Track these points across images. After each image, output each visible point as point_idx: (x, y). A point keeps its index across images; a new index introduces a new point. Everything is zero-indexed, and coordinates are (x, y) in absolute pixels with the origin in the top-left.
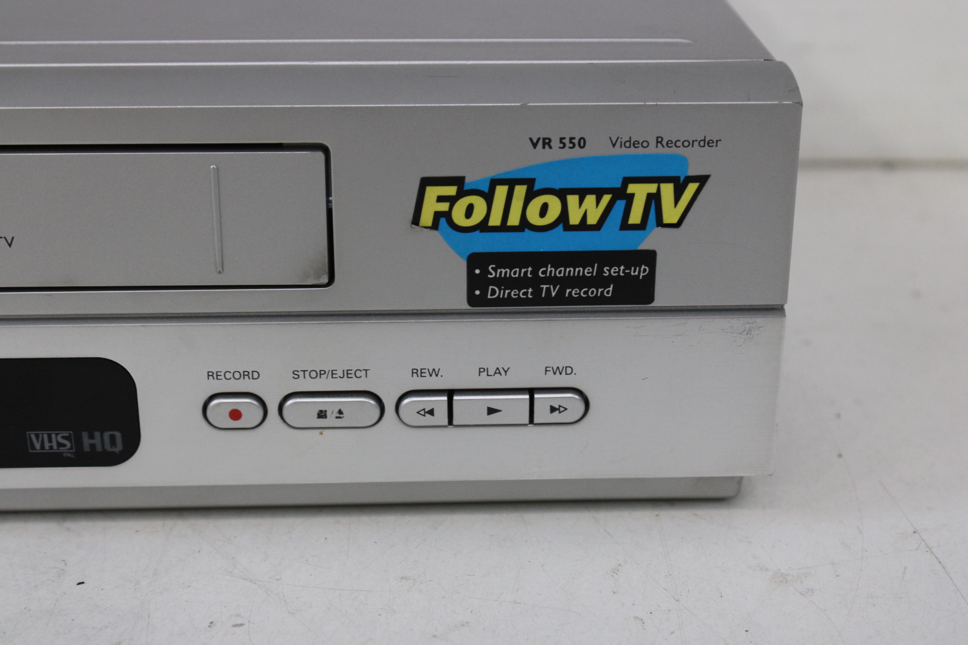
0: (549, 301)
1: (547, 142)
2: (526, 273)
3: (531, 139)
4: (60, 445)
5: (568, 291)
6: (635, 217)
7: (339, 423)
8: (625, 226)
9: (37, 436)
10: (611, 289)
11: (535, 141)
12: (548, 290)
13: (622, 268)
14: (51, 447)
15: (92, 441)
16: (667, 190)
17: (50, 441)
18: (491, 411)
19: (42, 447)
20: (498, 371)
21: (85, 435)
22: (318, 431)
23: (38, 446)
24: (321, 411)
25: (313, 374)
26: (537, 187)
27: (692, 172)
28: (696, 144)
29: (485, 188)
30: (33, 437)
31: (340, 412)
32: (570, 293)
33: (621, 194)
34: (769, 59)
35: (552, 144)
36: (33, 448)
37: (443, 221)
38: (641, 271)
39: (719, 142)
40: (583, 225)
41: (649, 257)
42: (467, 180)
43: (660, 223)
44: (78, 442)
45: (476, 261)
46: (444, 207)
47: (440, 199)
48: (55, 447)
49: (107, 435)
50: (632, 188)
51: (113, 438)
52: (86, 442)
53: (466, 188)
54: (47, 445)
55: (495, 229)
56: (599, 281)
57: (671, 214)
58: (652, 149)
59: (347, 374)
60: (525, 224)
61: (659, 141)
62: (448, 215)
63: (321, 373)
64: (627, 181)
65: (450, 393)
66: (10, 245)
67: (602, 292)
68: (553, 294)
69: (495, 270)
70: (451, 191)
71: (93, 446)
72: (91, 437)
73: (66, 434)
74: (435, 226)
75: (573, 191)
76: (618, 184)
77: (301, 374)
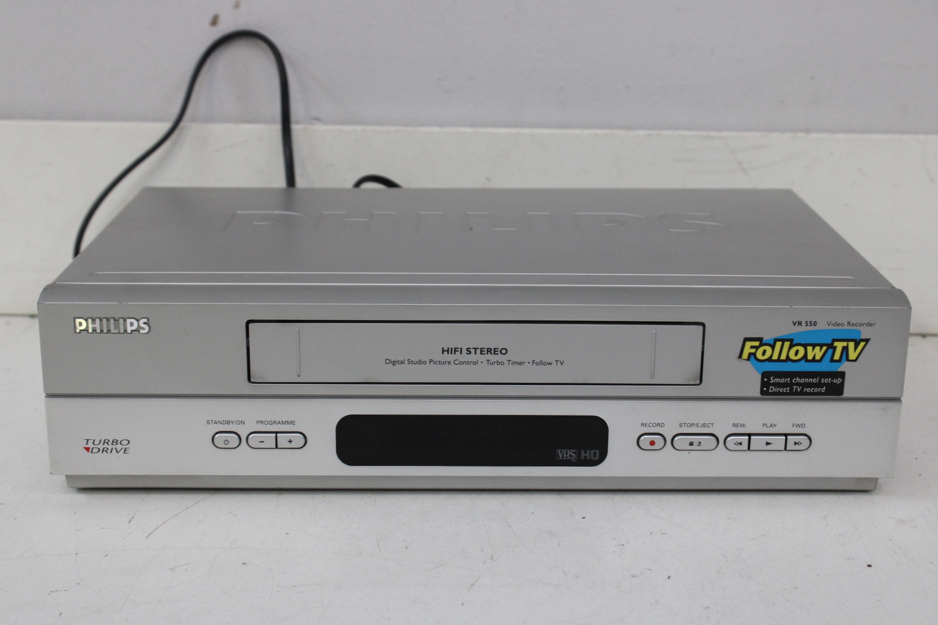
0: (797, 393)
1: (800, 323)
2: (787, 381)
3: (793, 322)
4: (571, 456)
5: (805, 389)
6: (837, 357)
7: (699, 448)
8: (832, 360)
9: (561, 452)
10: (824, 389)
11: (795, 322)
12: (796, 388)
13: (830, 379)
14: (567, 457)
15: (585, 455)
16: (851, 345)
17: (567, 454)
18: (768, 444)
19: (563, 457)
20: (771, 426)
21: (583, 451)
22: (688, 452)
23: (561, 456)
24: (691, 442)
25: (689, 425)
26: (795, 342)
27: (863, 337)
28: (865, 325)
29: (772, 343)
30: (559, 452)
31: (700, 443)
32: (806, 390)
33: (831, 346)
34: (893, 288)
35: (802, 324)
36: (559, 457)
37: (752, 357)
38: (838, 381)
39: (875, 325)
40: (814, 360)
41: (842, 375)
42: (764, 339)
43: (848, 360)
44: (579, 455)
45: (765, 375)
46: (753, 351)
47: (752, 347)
48: (568, 457)
49: (593, 452)
50: (836, 344)
51: (595, 453)
52: (583, 454)
53: (763, 342)
54: (565, 456)
55: (775, 361)
56: (819, 385)
57: (852, 355)
58: (846, 327)
59: (704, 425)
60: (788, 359)
61: (849, 323)
62: (754, 354)
63: (692, 425)
64: (834, 340)
65: (749, 435)
66: (562, 364)
67: (820, 390)
68: (799, 390)
69: (773, 379)
70: (757, 344)
71: (585, 457)
72: (585, 452)
73: (574, 451)
74: (748, 359)
75: (810, 345)
76: (830, 342)
77: (683, 425)
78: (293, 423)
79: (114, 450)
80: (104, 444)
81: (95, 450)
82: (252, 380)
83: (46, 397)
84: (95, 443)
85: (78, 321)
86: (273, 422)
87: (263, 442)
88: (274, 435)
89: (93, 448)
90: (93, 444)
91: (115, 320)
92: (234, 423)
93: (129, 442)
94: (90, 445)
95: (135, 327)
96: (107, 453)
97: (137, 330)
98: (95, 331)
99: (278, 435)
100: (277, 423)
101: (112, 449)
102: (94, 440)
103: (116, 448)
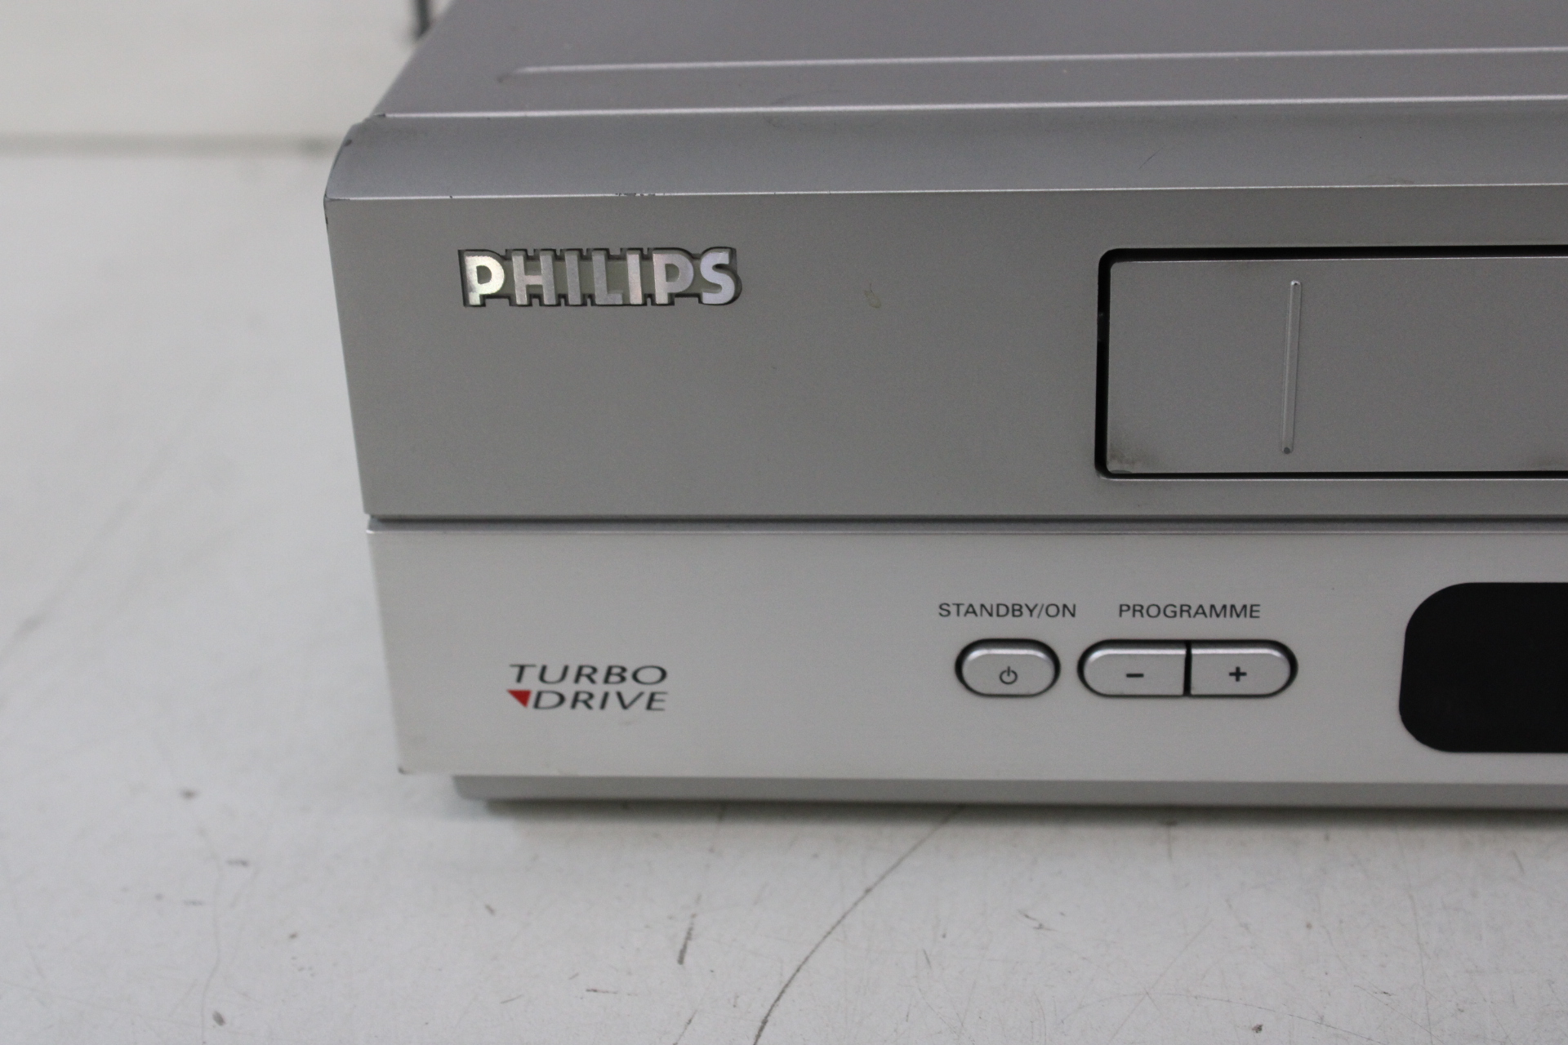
78: (1250, 611)
79: (613, 700)
80: (577, 680)
81: (549, 700)
82: (1113, 466)
83: (371, 528)
84: (547, 677)
85: (474, 262)
86: (1178, 610)
87: (1140, 675)
88: (1182, 652)
89: (539, 695)
90: (542, 678)
91: (609, 257)
92: (1035, 613)
93: (664, 674)
94: (531, 683)
95: (681, 284)
96: (589, 707)
97: (693, 294)
98: (540, 297)
99: (1195, 651)
100: (1193, 612)
101: (606, 695)
102: (544, 669)
103: (619, 695)
